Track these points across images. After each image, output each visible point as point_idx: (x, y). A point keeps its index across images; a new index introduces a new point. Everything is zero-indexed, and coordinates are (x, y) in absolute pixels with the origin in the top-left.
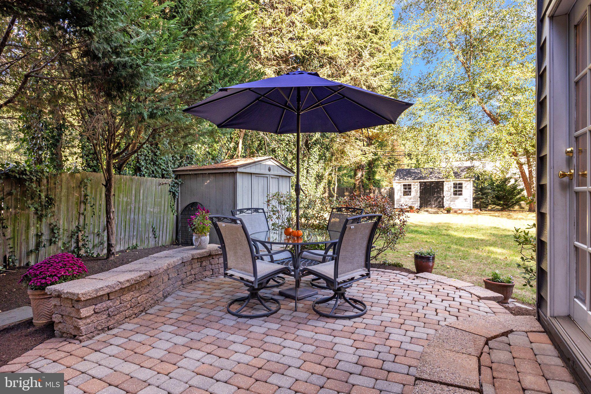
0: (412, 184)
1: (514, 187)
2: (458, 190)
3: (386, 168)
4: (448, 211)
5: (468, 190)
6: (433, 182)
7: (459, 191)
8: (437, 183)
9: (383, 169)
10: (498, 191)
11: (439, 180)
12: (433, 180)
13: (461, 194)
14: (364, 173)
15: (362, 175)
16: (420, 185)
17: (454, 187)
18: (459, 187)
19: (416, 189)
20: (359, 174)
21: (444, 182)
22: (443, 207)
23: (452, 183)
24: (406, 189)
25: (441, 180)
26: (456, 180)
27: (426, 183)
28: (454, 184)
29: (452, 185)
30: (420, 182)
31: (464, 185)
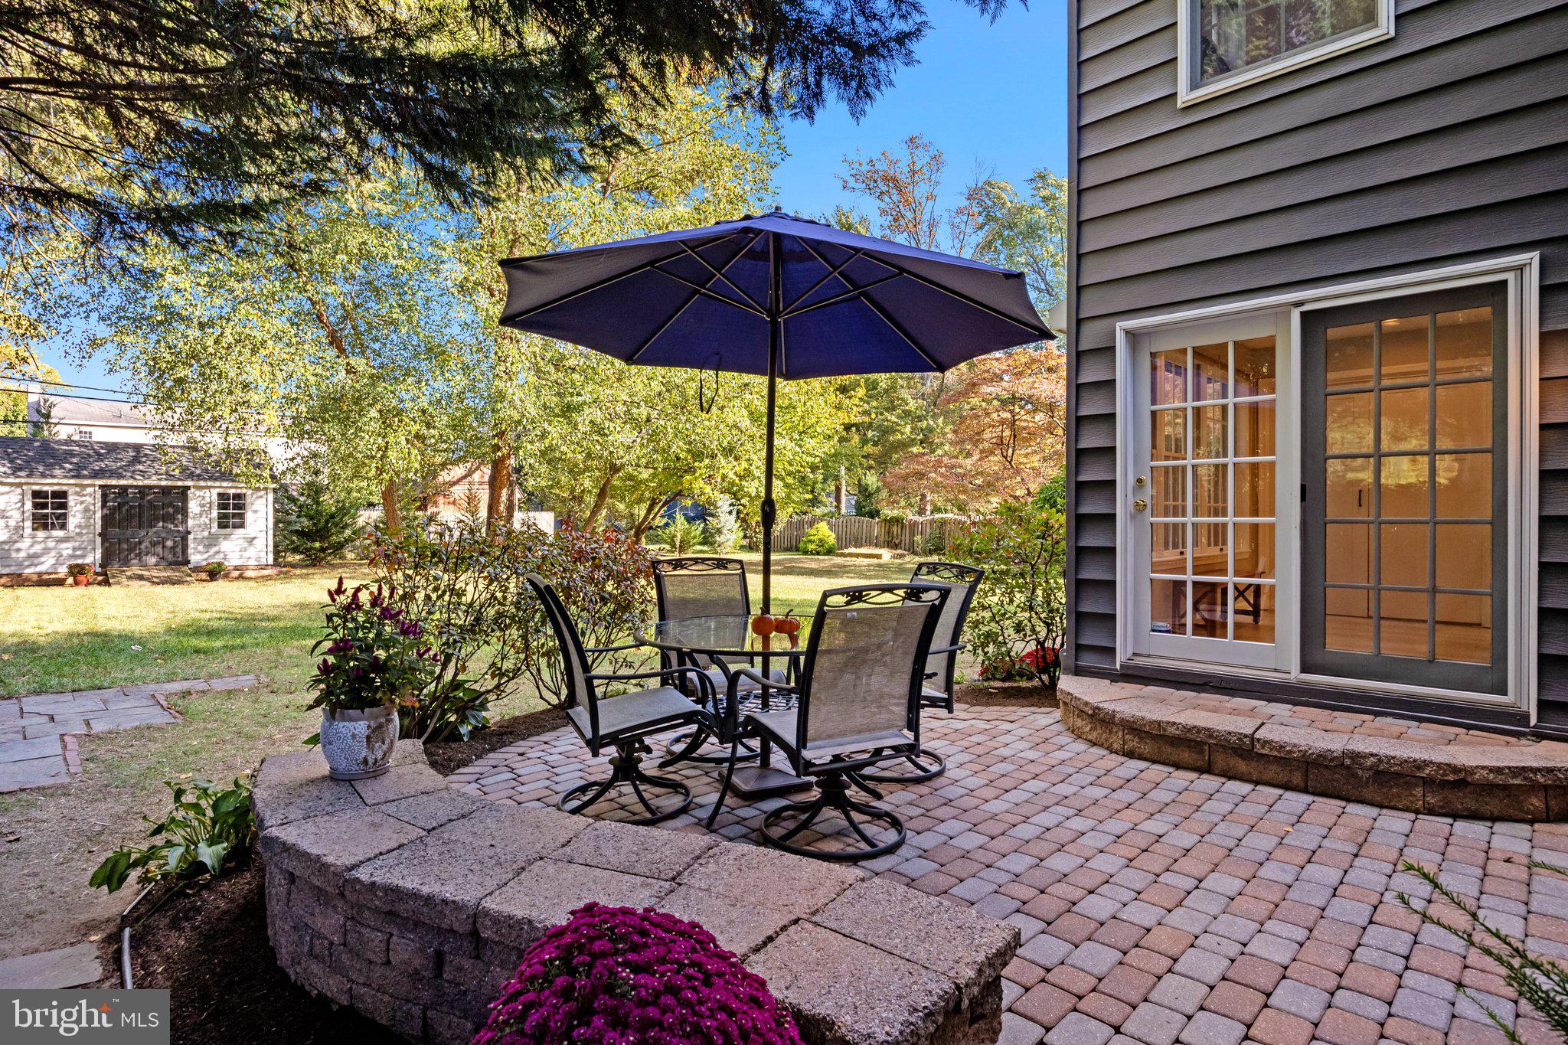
0: (71, 490)
2: (232, 513)
4: (210, 574)
5: (260, 514)
6: (150, 487)
7: (234, 516)
8: (166, 491)
11: (170, 483)
12: (153, 481)
13: (242, 526)
16: (104, 496)
17: (221, 506)
18: (236, 507)
19: (86, 507)
21: (188, 488)
22: (188, 562)
23: (214, 493)
24: (43, 506)
25: (180, 483)
26: (225, 484)
27: (124, 489)
28: (219, 495)
29: (215, 497)
30: (101, 487)
31: (249, 500)
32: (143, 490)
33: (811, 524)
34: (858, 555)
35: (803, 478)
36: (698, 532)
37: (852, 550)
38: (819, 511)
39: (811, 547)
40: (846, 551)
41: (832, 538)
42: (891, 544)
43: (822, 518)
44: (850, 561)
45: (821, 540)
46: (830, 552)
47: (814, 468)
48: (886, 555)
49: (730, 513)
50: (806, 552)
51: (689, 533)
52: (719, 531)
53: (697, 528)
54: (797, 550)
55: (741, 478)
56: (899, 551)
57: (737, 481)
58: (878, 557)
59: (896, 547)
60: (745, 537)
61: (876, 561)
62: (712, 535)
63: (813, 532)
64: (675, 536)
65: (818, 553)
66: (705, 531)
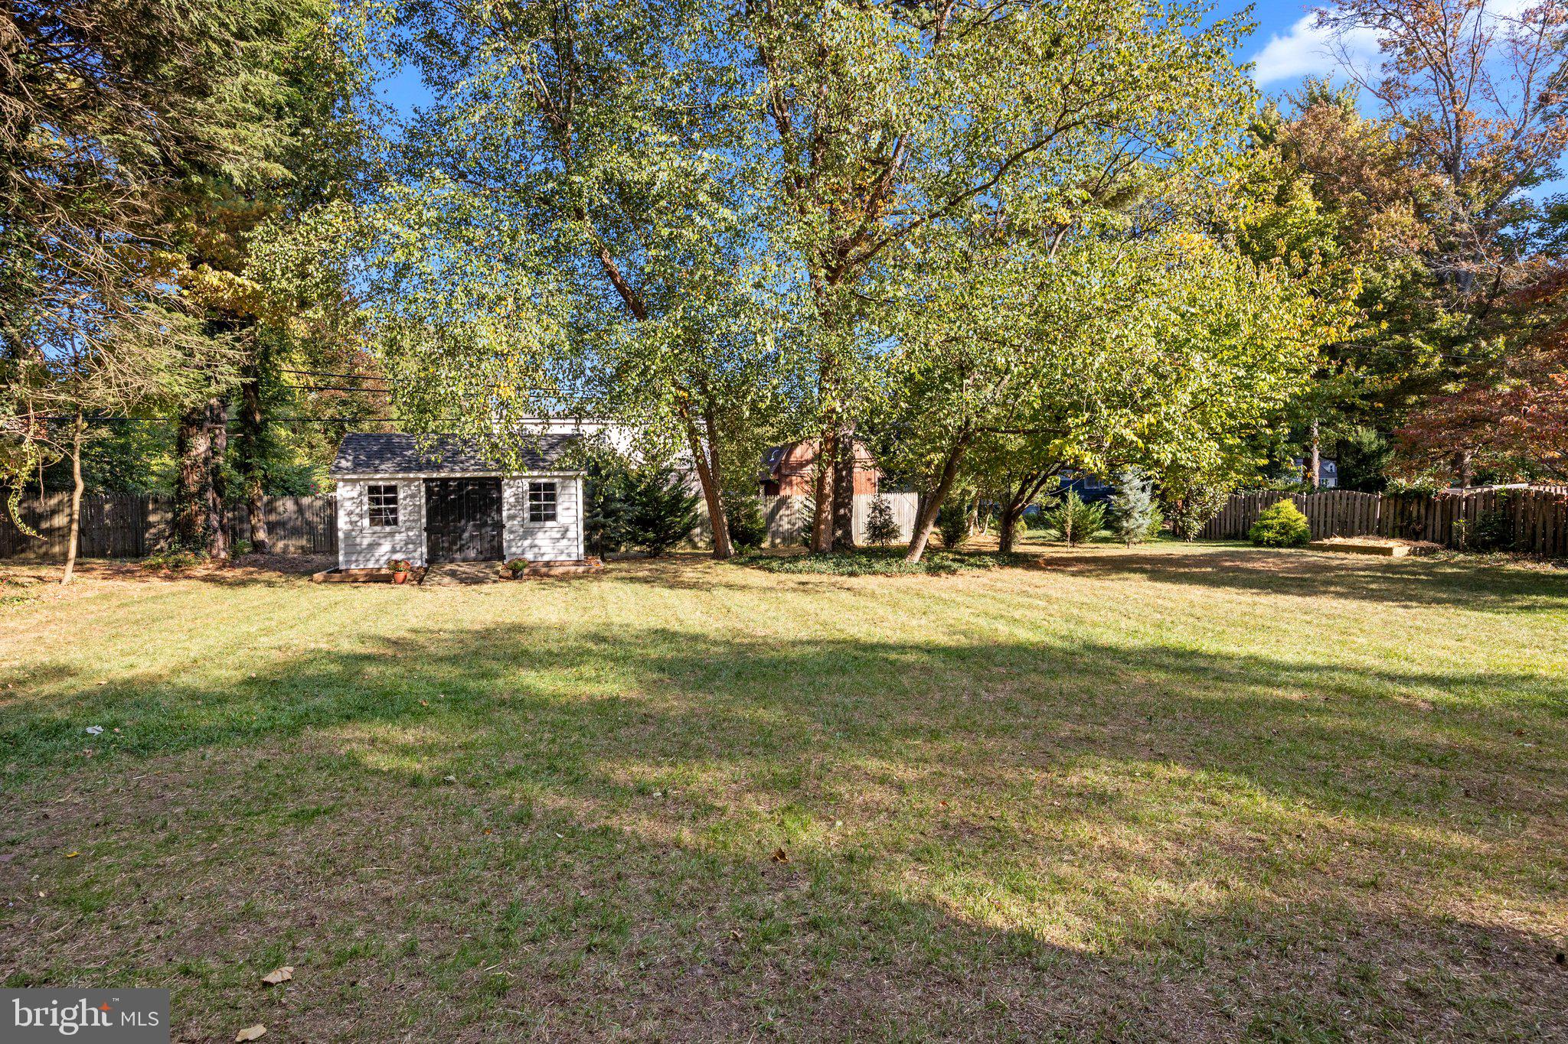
0: (400, 484)
1: (677, 498)
2: (543, 505)
3: (332, 434)
4: (516, 573)
5: (571, 507)
6: (467, 480)
7: (546, 507)
8: (481, 482)
9: (320, 436)
10: (644, 505)
11: (486, 474)
12: (470, 474)
13: (553, 517)
14: (221, 441)
15: (213, 450)
16: (429, 490)
17: (533, 497)
18: (547, 498)
19: (412, 501)
20: (200, 445)
21: (502, 478)
22: (501, 557)
23: (525, 484)
24: (378, 501)
25: (493, 474)
26: (535, 473)
27: (445, 481)
28: (531, 485)
29: (527, 487)
30: (425, 480)
31: (559, 490)
32: (463, 482)
33: (1268, 501)
34: (1348, 549)
35: (1253, 437)
36: (1099, 515)
37: (1338, 540)
38: (1279, 484)
39: (1267, 535)
40: (1326, 541)
41: (1301, 521)
42: (1405, 532)
43: (1285, 494)
44: (1336, 559)
45: (1283, 526)
46: (1299, 542)
47: (1273, 421)
48: (1400, 550)
49: (1143, 489)
50: (1258, 543)
51: (1085, 517)
52: (1127, 514)
53: (1097, 512)
54: (1246, 538)
55: (1147, 439)
56: (1423, 544)
57: (1140, 444)
58: (1388, 552)
59: (1414, 536)
60: (1166, 518)
61: (1381, 559)
62: (1118, 519)
63: (1271, 513)
64: (1065, 521)
65: (1279, 544)
66: (1108, 512)
